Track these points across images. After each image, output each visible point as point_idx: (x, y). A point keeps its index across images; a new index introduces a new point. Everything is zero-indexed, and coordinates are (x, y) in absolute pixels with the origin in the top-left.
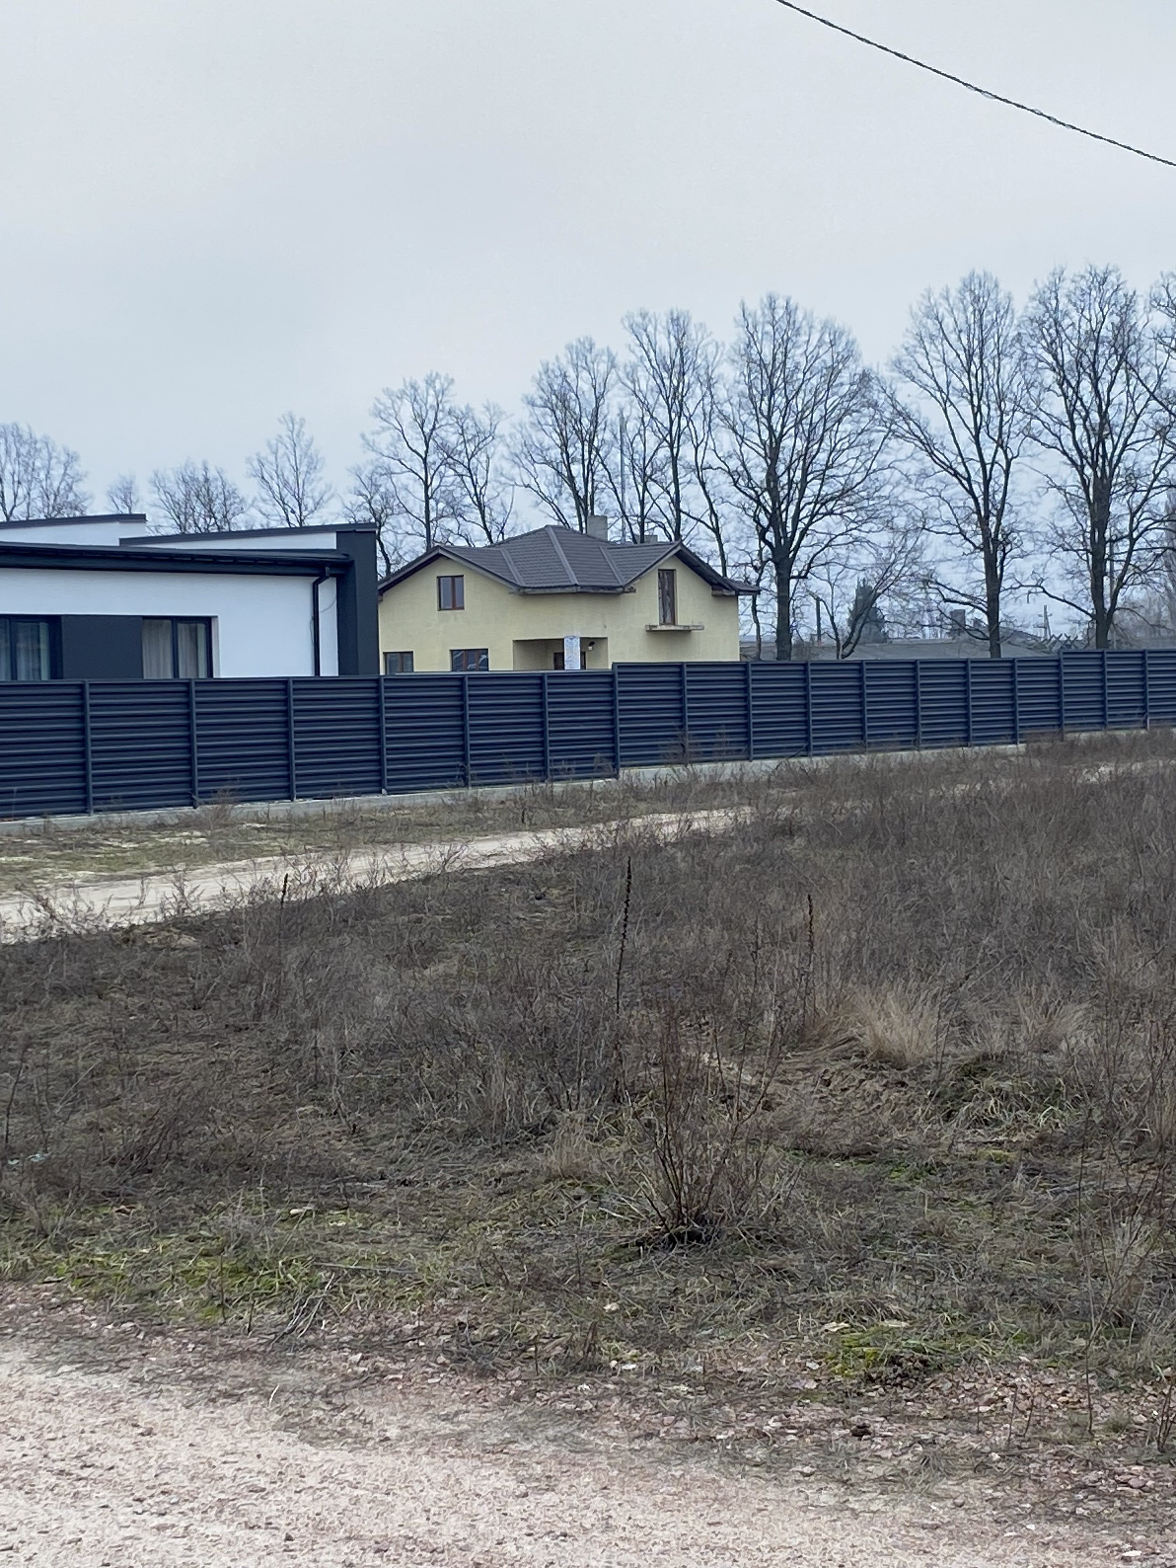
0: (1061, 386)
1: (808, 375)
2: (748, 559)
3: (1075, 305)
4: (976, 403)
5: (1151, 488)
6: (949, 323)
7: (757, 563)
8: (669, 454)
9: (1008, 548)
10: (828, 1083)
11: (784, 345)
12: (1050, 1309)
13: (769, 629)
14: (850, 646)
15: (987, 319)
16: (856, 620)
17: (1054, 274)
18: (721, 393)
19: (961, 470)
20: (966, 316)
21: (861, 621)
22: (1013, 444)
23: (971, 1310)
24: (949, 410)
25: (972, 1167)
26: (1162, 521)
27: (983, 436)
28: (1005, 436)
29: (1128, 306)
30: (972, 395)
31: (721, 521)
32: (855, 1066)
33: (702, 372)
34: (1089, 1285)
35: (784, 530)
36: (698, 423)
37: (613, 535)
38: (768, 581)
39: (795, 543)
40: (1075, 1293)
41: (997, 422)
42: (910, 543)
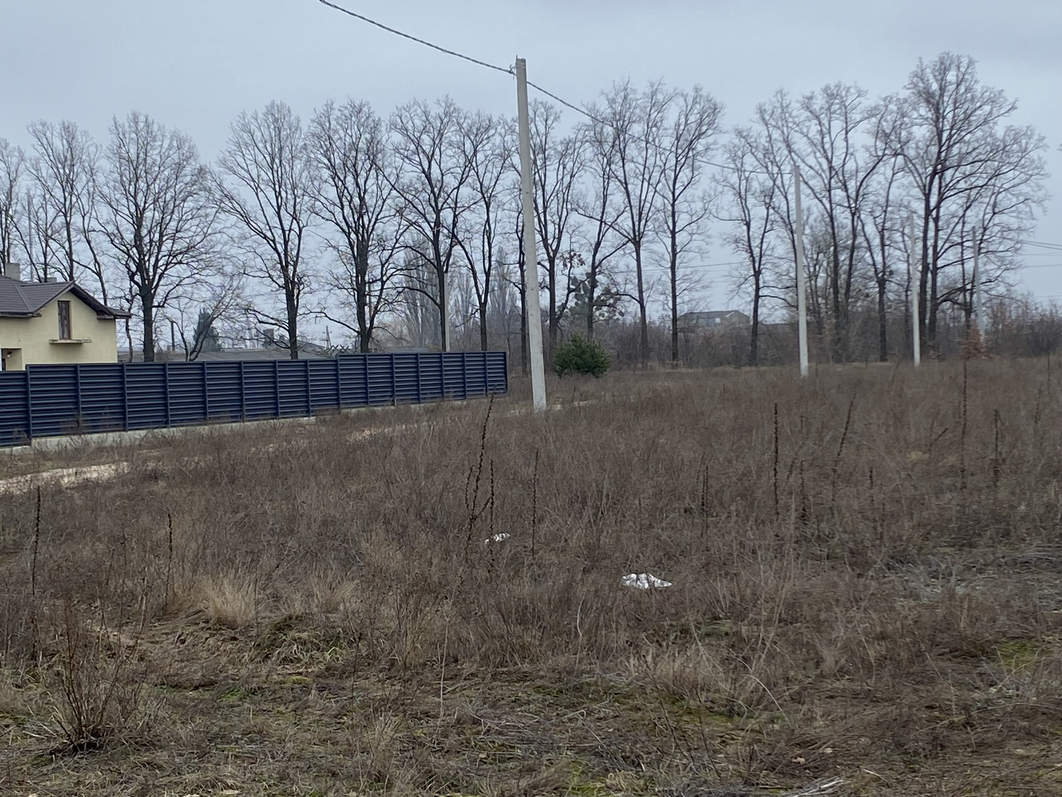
0: (334, 179)
1: (162, 169)
2: (122, 294)
3: (341, 125)
4: (277, 190)
5: (394, 248)
6: (258, 134)
7: (129, 297)
8: (64, 221)
9: (301, 287)
10: (183, 642)
11: (145, 148)
12: (334, 774)
13: (137, 342)
14: (195, 354)
15: (283, 133)
16: (199, 335)
17: (326, 105)
18: (100, 179)
19: (269, 234)
20: (269, 132)
21: (202, 337)
22: (304, 217)
23: (282, 779)
24: (261, 194)
25: (282, 688)
26: (402, 270)
27: (283, 212)
28: (297, 212)
29: (375, 128)
30: (274, 184)
31: (103, 268)
32: (202, 628)
33: (86, 165)
34: (358, 757)
35: (148, 274)
36: (84, 200)
37: (24, 277)
38: (137, 309)
39: (155, 283)
40: (349, 764)
41: (292, 202)
42: (235, 284)
